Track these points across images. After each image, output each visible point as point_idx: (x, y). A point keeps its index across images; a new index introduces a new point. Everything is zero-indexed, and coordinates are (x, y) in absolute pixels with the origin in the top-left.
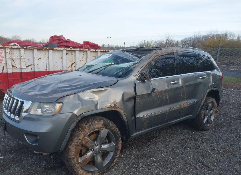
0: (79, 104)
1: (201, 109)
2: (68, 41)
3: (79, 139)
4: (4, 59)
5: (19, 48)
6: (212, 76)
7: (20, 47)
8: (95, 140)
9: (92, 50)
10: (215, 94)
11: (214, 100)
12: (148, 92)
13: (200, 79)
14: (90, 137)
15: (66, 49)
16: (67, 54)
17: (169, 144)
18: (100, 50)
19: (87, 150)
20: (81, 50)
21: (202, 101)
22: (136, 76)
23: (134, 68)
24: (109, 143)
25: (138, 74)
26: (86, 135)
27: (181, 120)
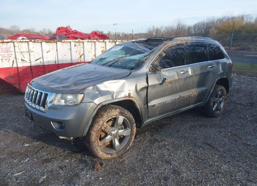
0: (98, 94)
1: (211, 97)
2: (76, 32)
3: (99, 125)
4: (14, 53)
5: (28, 42)
6: (222, 64)
7: (28, 40)
8: (113, 126)
9: (100, 41)
10: (224, 82)
11: (223, 88)
12: (159, 82)
13: (209, 68)
14: (108, 123)
15: (74, 41)
16: (75, 46)
17: (180, 130)
18: (108, 41)
19: (106, 135)
20: (90, 41)
21: (211, 89)
22: (148, 68)
23: (146, 59)
24: (124, 128)
25: (149, 66)
26: (105, 121)
27: (190, 107)
